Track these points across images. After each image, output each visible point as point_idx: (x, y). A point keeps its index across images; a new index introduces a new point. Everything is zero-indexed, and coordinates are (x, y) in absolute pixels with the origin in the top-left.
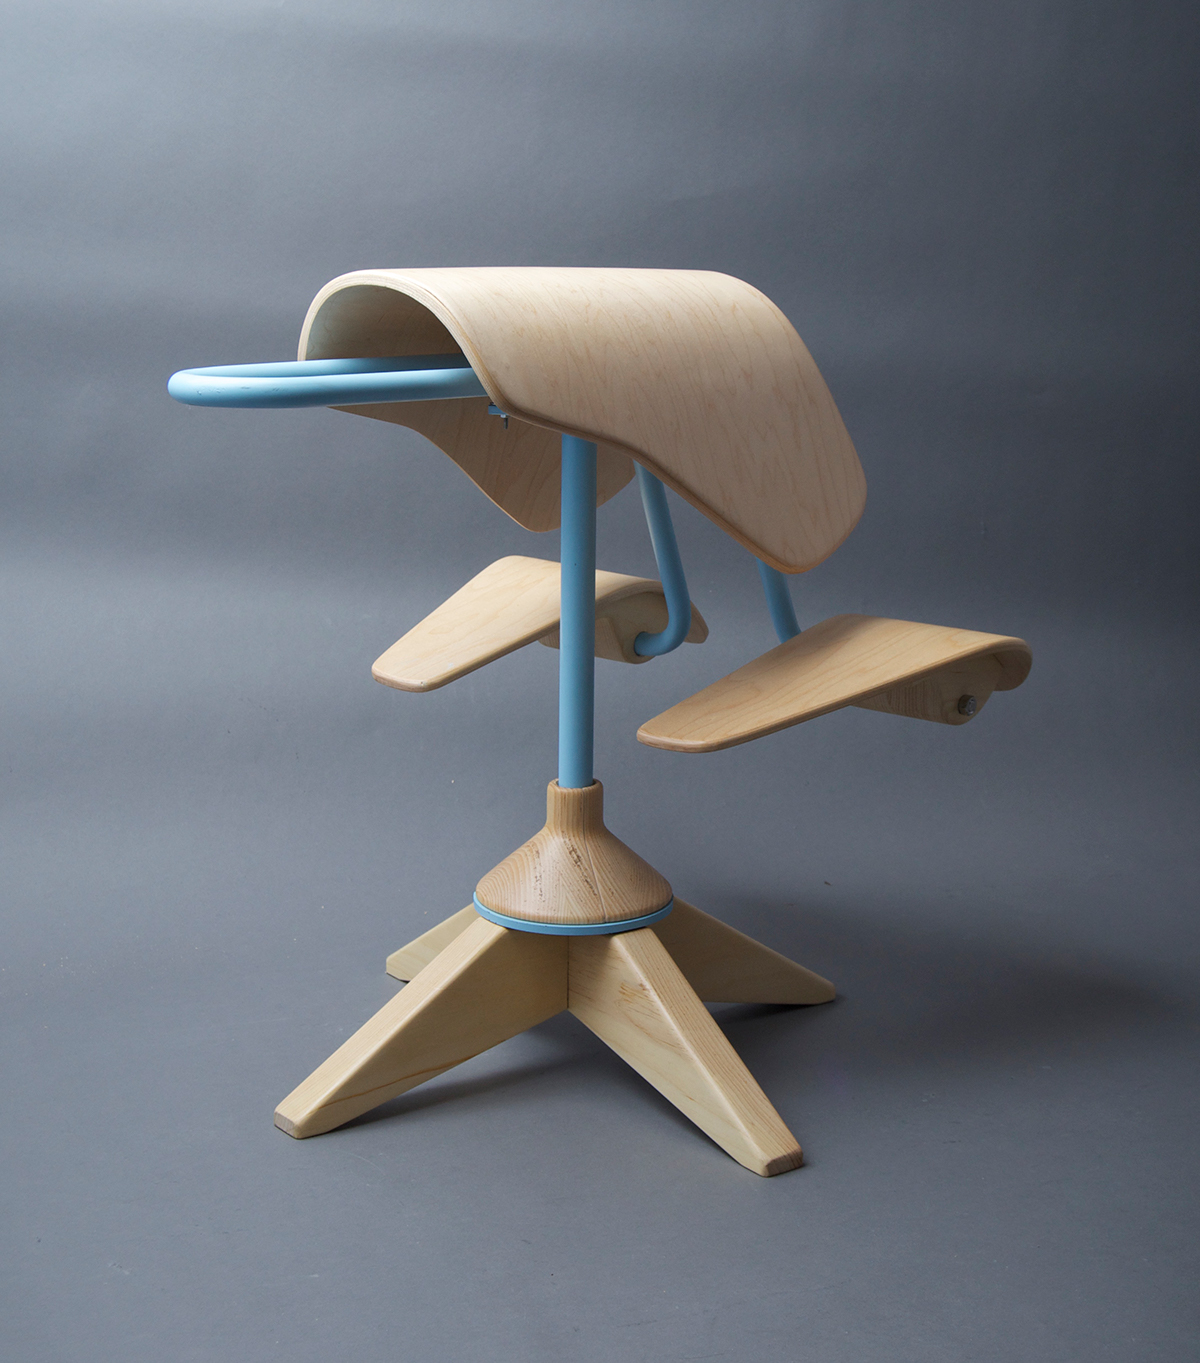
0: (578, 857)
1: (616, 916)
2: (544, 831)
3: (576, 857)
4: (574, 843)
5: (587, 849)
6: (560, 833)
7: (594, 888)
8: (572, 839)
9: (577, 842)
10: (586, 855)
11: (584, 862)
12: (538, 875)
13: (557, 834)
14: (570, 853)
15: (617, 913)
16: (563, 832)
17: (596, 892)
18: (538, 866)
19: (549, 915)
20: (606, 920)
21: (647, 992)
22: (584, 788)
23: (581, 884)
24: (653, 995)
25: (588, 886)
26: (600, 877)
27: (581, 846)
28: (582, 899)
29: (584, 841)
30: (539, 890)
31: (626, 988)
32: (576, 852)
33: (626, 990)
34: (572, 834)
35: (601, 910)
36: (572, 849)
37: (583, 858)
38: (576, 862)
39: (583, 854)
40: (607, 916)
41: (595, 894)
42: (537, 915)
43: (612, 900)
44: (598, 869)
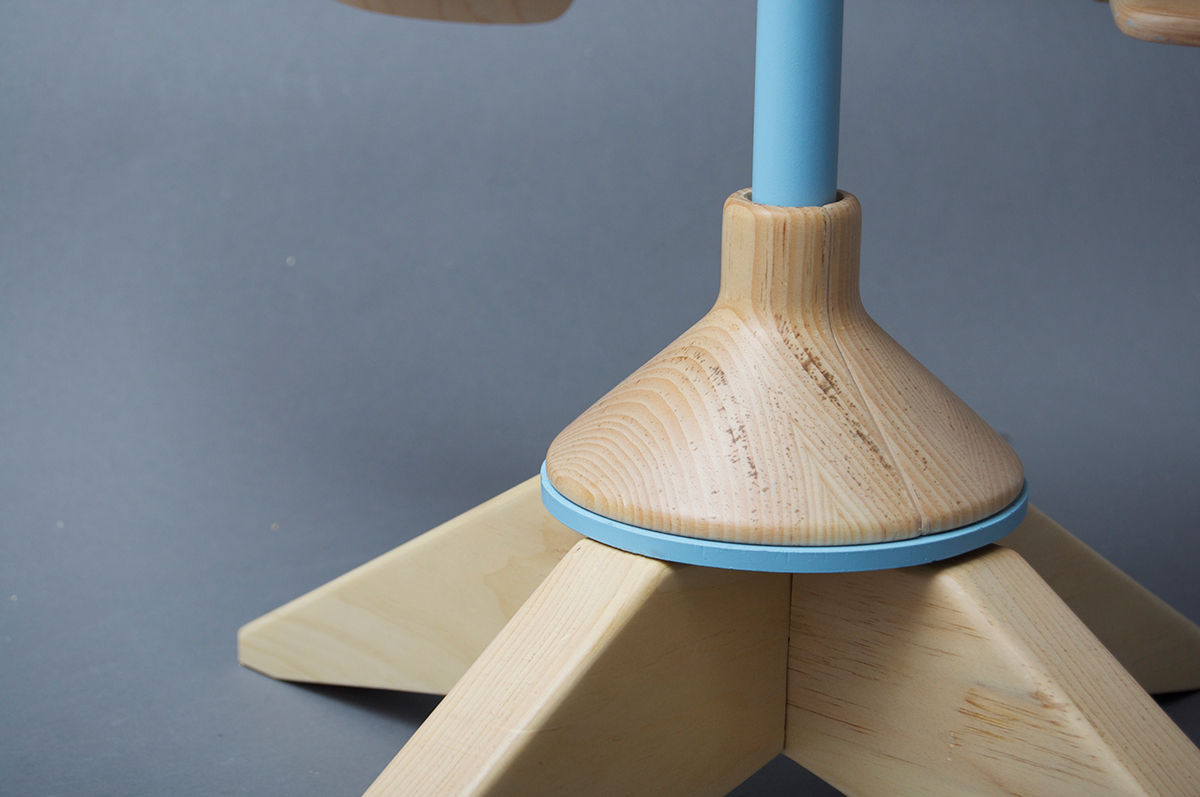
0: (826, 376)
2: (718, 320)
3: (821, 378)
4: (809, 343)
5: (841, 352)
7: (881, 451)
8: (803, 332)
9: (816, 340)
10: (843, 371)
11: (842, 389)
12: (735, 426)
14: (806, 367)
15: (945, 509)
16: (778, 317)
17: (886, 459)
18: (729, 405)
19: (786, 523)
20: (924, 529)
21: (1055, 714)
22: (828, 207)
23: (850, 443)
24: (1075, 722)
25: (866, 447)
26: (888, 423)
27: (827, 351)
28: (860, 479)
29: (831, 337)
30: (744, 461)
31: (979, 701)
32: (819, 366)
33: (979, 707)
34: (800, 322)
35: (910, 504)
36: (806, 357)
37: (836, 378)
38: (825, 391)
39: (834, 369)
40: (925, 520)
41: (887, 466)
42: (752, 524)
43: (927, 478)
44: (876, 403)
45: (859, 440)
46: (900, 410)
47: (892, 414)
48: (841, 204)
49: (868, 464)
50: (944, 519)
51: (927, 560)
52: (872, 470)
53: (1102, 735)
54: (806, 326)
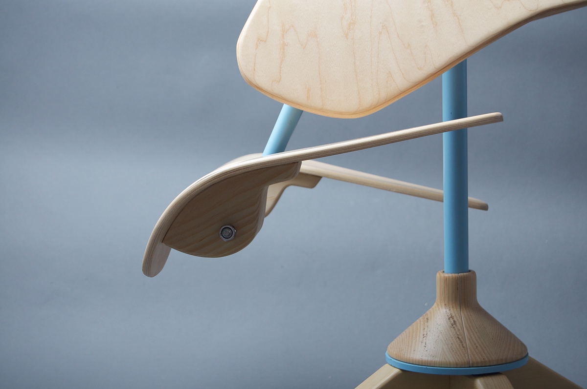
0: (454, 321)
1: (477, 363)
3: (452, 322)
4: (452, 312)
5: (462, 316)
6: (443, 305)
7: (464, 343)
8: (452, 309)
9: (455, 312)
10: (460, 321)
11: (458, 325)
12: (425, 333)
13: (442, 307)
14: (449, 319)
15: (479, 360)
16: (445, 305)
17: (464, 345)
18: (426, 328)
20: (470, 365)
22: (460, 274)
23: (454, 340)
25: (459, 341)
26: (469, 336)
27: (457, 315)
28: (454, 350)
29: (459, 311)
30: (424, 343)
32: (453, 319)
34: (451, 306)
35: (467, 357)
36: (450, 316)
37: (457, 322)
38: (452, 325)
39: (457, 320)
40: (471, 362)
41: (463, 347)
42: (420, 360)
43: (475, 351)
44: (467, 330)
45: (457, 339)
46: (474, 332)
47: (471, 333)
49: (458, 346)
51: (472, 374)
52: (458, 347)
54: (453, 307)
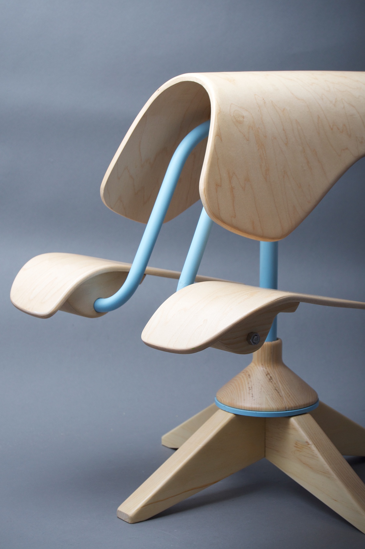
0: (271, 377)
2: (252, 364)
3: (269, 377)
5: (275, 373)
7: (280, 393)
8: (267, 368)
9: (269, 369)
10: (275, 376)
11: (273, 380)
12: (250, 387)
14: (267, 375)
15: (292, 406)
16: (262, 365)
18: (250, 382)
19: (257, 407)
20: (287, 409)
21: (309, 446)
22: (273, 342)
23: (273, 391)
24: (313, 447)
25: (277, 392)
26: (283, 388)
27: (272, 372)
28: (274, 399)
29: (273, 369)
30: (251, 394)
31: (297, 444)
32: (269, 375)
33: (298, 445)
34: (267, 366)
35: (284, 404)
36: (267, 373)
37: (273, 377)
38: (270, 380)
40: (287, 407)
41: (281, 396)
42: (251, 407)
43: (289, 399)
44: (281, 383)
45: (275, 390)
47: (284, 386)
48: (277, 341)
49: (276, 396)
50: (292, 408)
51: (287, 416)
53: (318, 450)
